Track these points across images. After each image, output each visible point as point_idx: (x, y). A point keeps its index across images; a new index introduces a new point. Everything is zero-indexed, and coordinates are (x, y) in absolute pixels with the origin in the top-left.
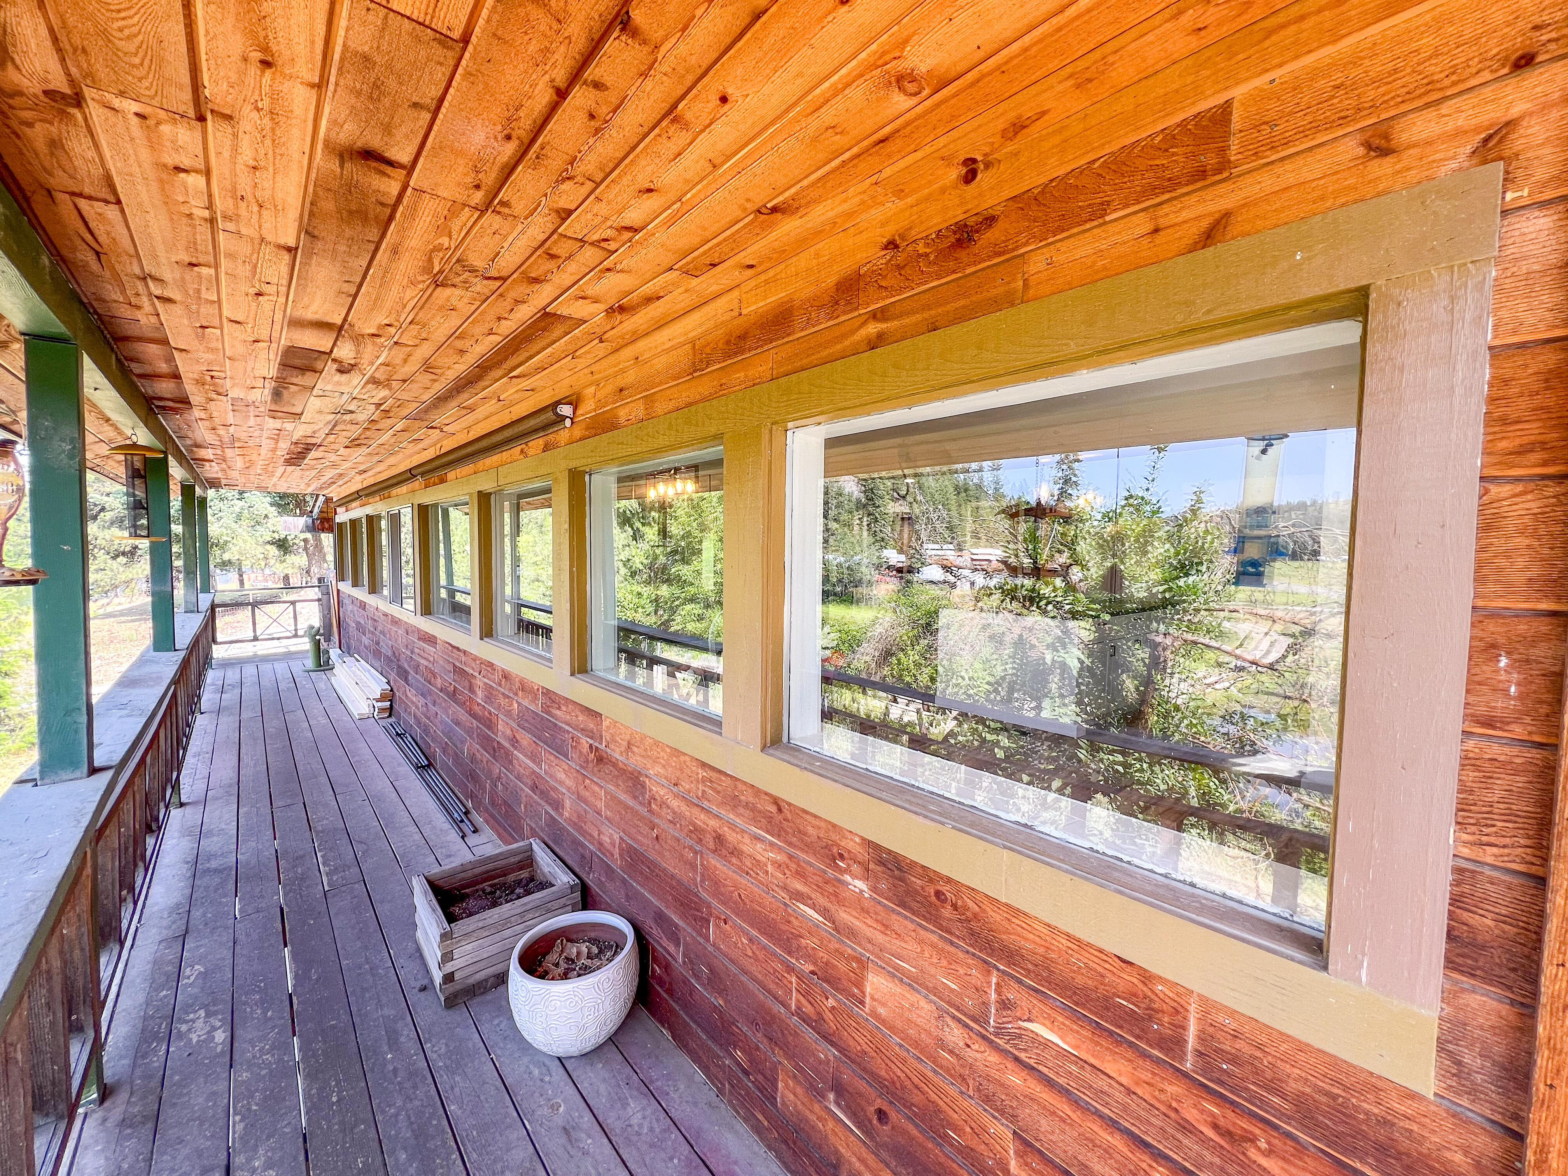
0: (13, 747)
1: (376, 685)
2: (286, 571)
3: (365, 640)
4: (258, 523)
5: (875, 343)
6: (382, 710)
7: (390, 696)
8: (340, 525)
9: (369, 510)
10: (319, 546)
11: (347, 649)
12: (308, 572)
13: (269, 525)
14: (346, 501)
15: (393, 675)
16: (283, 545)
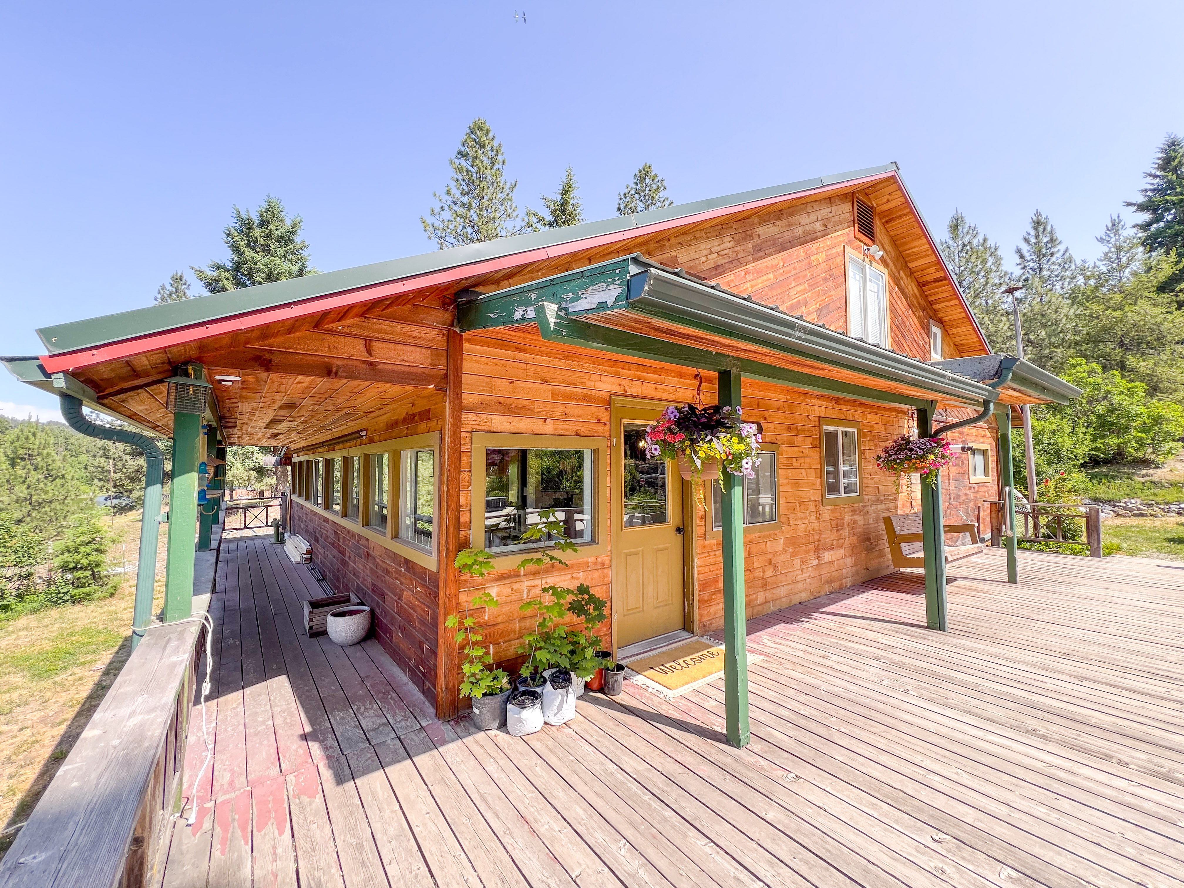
0: (101, 595)
1: (304, 546)
2: (262, 488)
3: (302, 526)
4: (247, 457)
5: (407, 435)
6: (306, 559)
7: (310, 552)
8: (294, 463)
9: (307, 458)
10: (284, 473)
11: (293, 533)
12: (276, 489)
13: (254, 459)
14: (298, 451)
15: (313, 541)
16: (261, 471)
